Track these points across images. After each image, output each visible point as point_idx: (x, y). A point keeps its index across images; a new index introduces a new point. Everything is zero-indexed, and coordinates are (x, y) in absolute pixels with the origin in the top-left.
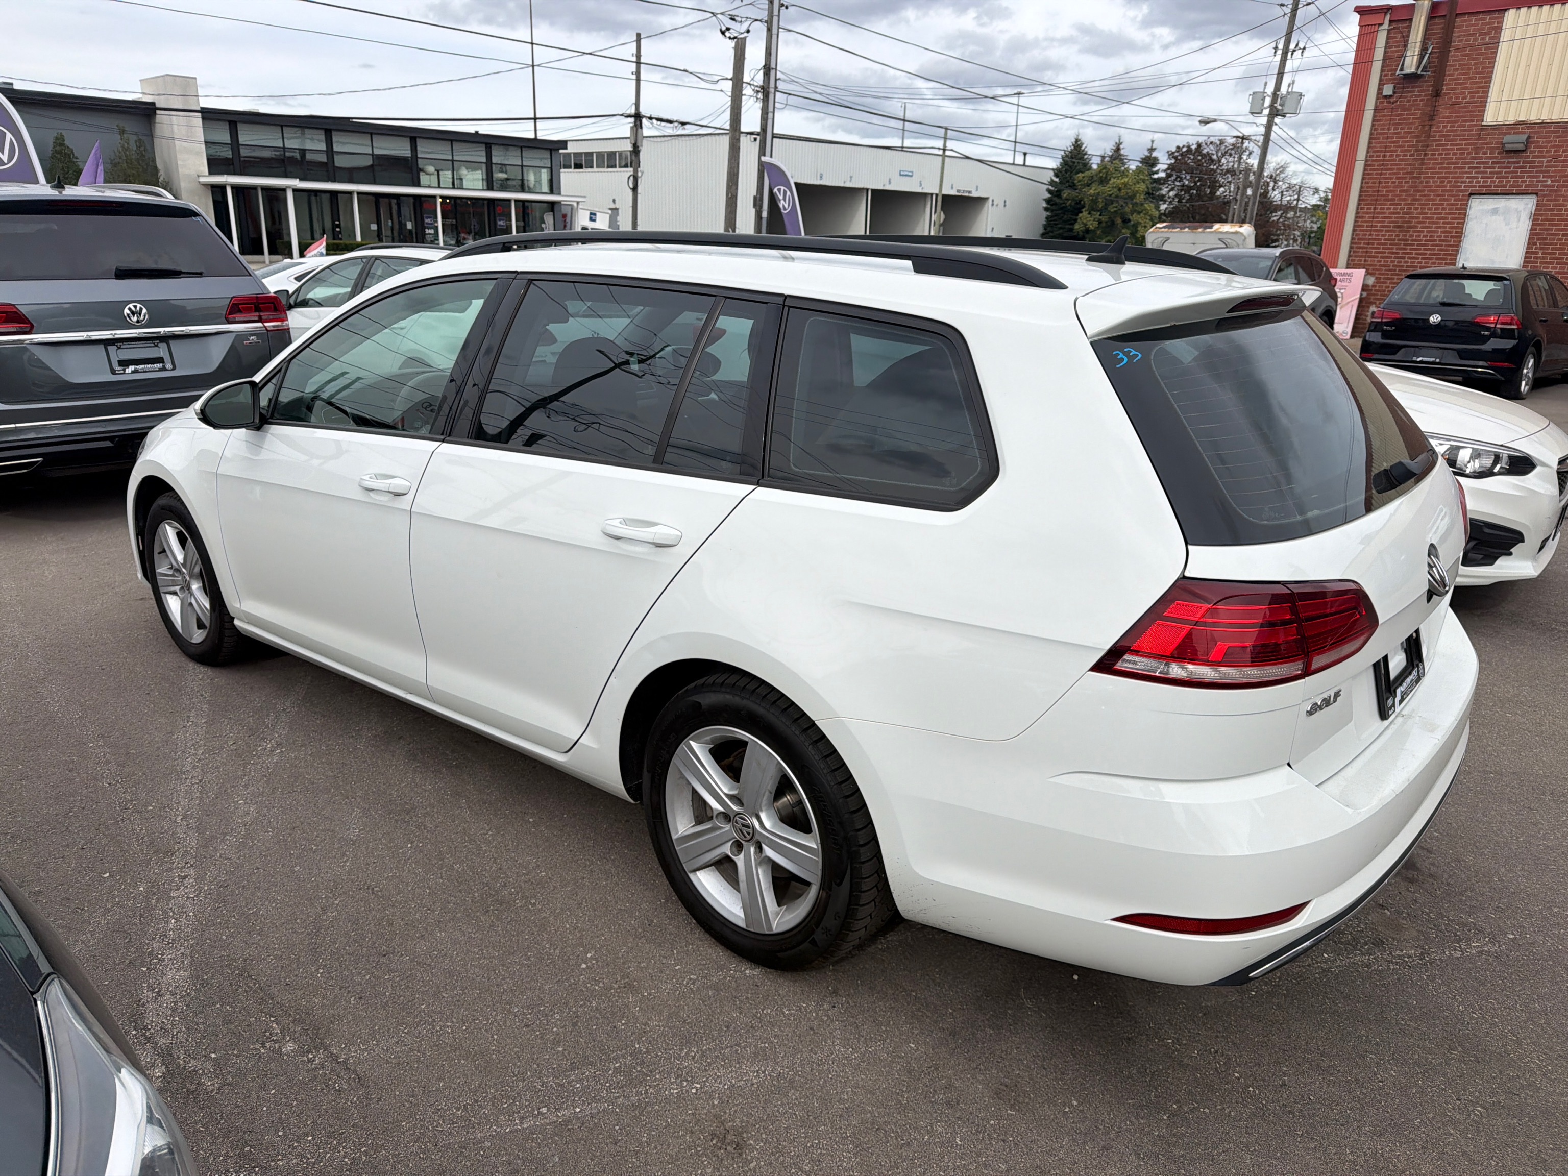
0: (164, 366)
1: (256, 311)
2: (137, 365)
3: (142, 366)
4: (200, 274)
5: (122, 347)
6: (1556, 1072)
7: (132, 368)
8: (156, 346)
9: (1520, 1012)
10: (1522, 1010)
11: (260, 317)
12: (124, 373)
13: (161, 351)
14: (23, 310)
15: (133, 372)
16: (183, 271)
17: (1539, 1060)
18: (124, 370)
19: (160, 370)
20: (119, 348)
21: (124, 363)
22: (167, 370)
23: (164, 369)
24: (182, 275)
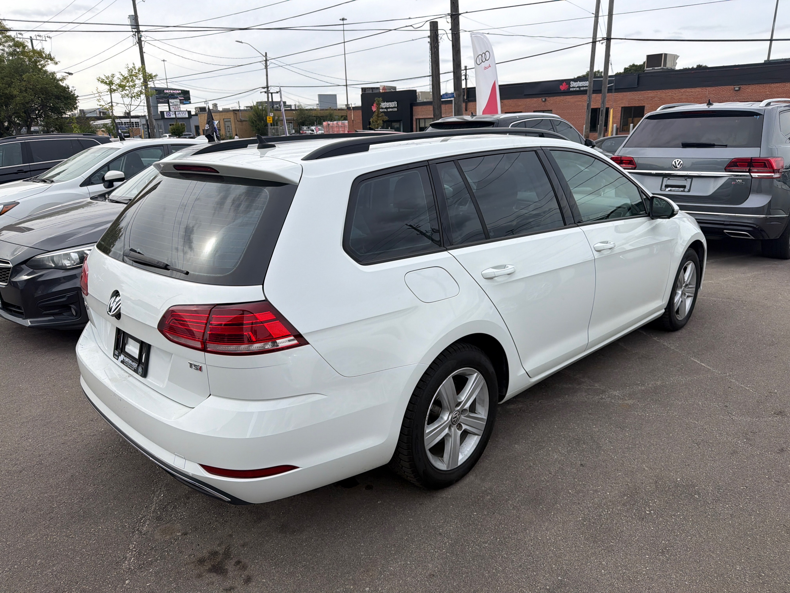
0: (684, 190)
1: (748, 166)
2: (672, 188)
3: (674, 189)
4: (726, 146)
5: (670, 179)
6: (45, 540)
7: (669, 189)
8: (686, 180)
9: (80, 549)
10: (81, 550)
11: (749, 170)
12: (665, 191)
13: (687, 183)
14: (636, 160)
15: (669, 191)
16: (716, 144)
17: (55, 538)
18: (665, 189)
19: (682, 191)
20: (669, 179)
21: (667, 186)
22: (685, 192)
23: (684, 191)
24: (715, 146)
